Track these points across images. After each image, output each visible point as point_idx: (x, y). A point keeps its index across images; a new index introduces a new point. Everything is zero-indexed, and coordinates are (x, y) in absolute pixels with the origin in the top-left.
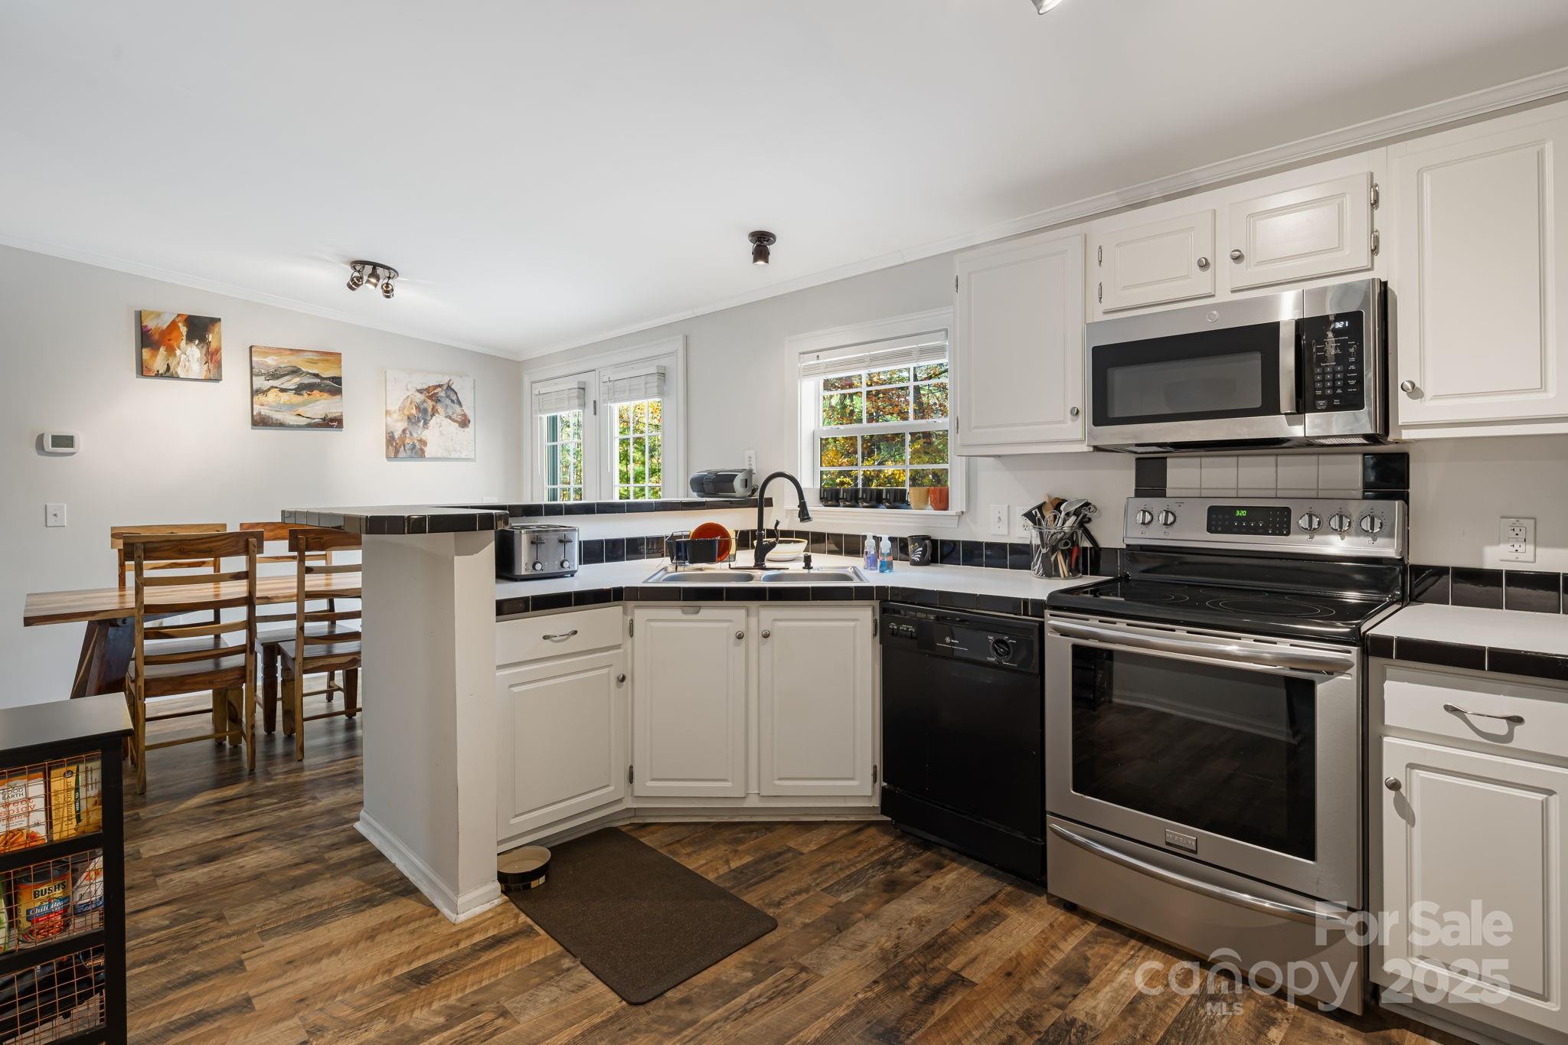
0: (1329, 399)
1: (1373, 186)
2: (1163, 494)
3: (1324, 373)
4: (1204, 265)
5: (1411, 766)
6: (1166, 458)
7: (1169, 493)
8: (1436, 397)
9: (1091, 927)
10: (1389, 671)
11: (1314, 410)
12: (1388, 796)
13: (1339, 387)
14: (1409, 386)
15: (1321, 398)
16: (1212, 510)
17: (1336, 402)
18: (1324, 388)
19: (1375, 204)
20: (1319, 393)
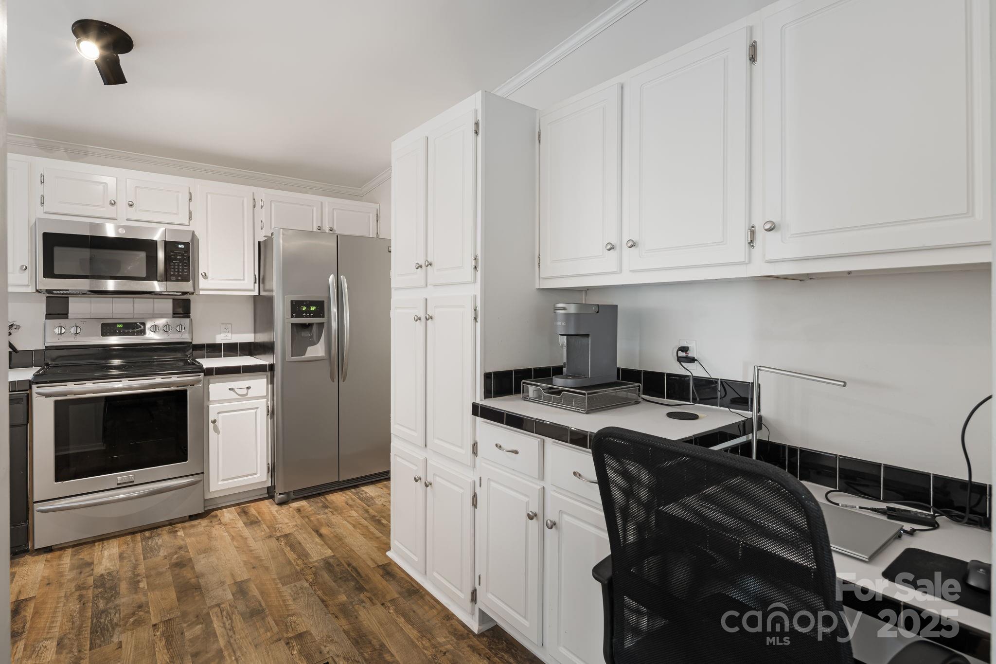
0: (177, 276)
1: (190, 193)
2: (66, 317)
3: (174, 265)
4: (113, 204)
5: (219, 413)
6: (68, 297)
7: (70, 316)
8: (213, 279)
9: (70, 551)
10: (211, 381)
11: (171, 280)
12: (211, 425)
13: (180, 272)
14: (203, 274)
15: (173, 275)
16: (104, 326)
17: (179, 278)
18: (174, 271)
19: (190, 200)
20: (172, 273)
